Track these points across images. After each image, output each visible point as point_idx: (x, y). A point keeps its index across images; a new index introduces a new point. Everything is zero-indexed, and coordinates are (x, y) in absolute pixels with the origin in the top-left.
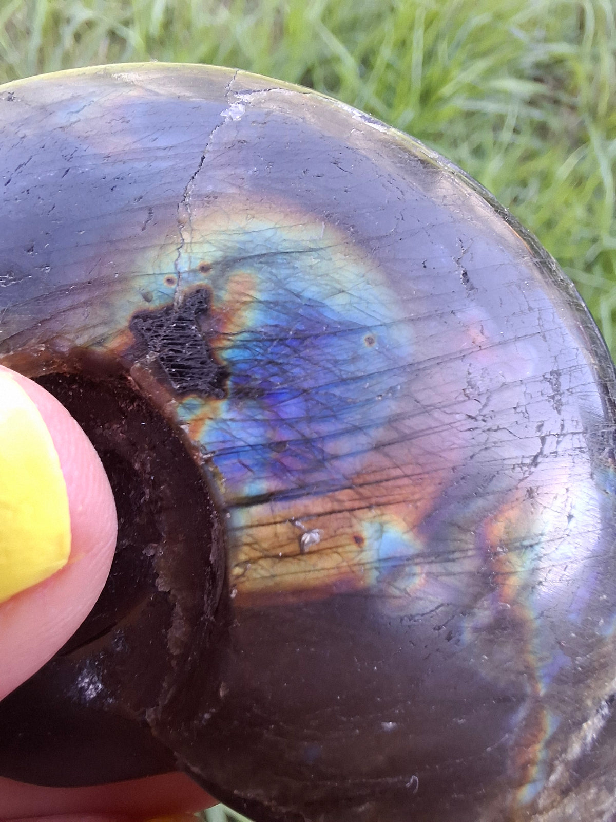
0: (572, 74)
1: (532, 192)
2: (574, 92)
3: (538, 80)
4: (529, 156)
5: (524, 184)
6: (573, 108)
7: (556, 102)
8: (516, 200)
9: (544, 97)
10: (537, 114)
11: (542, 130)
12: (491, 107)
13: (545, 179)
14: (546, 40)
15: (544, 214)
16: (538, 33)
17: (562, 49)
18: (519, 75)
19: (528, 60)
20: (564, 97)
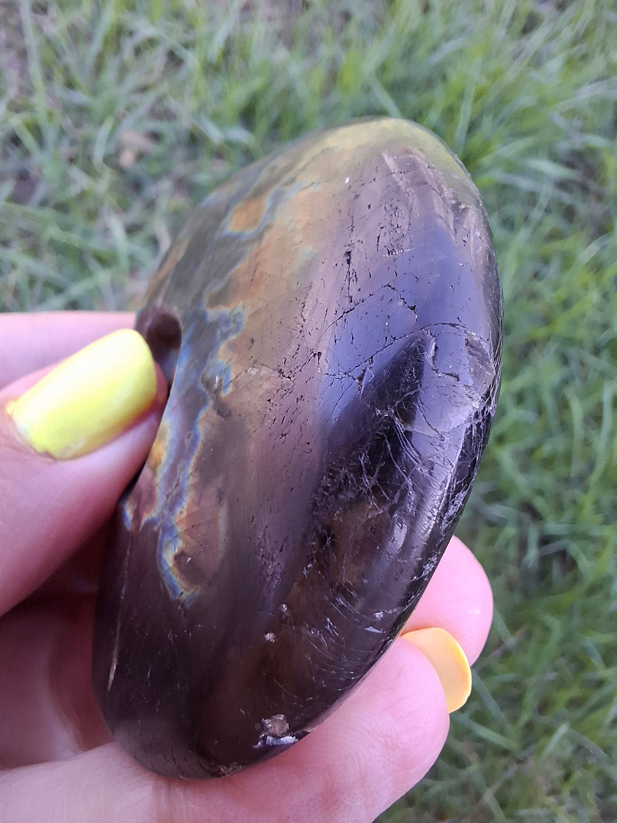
0: (602, 165)
1: (553, 270)
2: (603, 182)
3: (570, 165)
4: (554, 236)
5: (546, 261)
6: (600, 198)
7: (584, 189)
8: (536, 276)
9: (574, 182)
10: (566, 198)
11: (569, 213)
12: (524, 184)
13: (567, 261)
14: (583, 130)
15: (562, 293)
16: (577, 123)
17: (596, 141)
18: (554, 158)
19: (563, 146)
20: (593, 186)
